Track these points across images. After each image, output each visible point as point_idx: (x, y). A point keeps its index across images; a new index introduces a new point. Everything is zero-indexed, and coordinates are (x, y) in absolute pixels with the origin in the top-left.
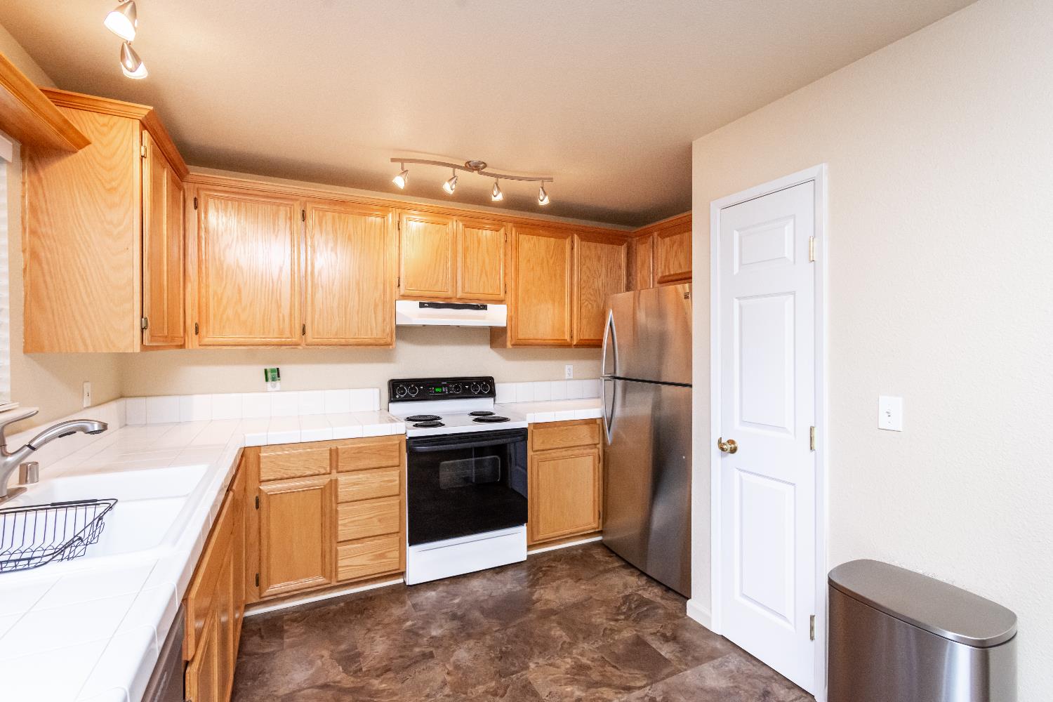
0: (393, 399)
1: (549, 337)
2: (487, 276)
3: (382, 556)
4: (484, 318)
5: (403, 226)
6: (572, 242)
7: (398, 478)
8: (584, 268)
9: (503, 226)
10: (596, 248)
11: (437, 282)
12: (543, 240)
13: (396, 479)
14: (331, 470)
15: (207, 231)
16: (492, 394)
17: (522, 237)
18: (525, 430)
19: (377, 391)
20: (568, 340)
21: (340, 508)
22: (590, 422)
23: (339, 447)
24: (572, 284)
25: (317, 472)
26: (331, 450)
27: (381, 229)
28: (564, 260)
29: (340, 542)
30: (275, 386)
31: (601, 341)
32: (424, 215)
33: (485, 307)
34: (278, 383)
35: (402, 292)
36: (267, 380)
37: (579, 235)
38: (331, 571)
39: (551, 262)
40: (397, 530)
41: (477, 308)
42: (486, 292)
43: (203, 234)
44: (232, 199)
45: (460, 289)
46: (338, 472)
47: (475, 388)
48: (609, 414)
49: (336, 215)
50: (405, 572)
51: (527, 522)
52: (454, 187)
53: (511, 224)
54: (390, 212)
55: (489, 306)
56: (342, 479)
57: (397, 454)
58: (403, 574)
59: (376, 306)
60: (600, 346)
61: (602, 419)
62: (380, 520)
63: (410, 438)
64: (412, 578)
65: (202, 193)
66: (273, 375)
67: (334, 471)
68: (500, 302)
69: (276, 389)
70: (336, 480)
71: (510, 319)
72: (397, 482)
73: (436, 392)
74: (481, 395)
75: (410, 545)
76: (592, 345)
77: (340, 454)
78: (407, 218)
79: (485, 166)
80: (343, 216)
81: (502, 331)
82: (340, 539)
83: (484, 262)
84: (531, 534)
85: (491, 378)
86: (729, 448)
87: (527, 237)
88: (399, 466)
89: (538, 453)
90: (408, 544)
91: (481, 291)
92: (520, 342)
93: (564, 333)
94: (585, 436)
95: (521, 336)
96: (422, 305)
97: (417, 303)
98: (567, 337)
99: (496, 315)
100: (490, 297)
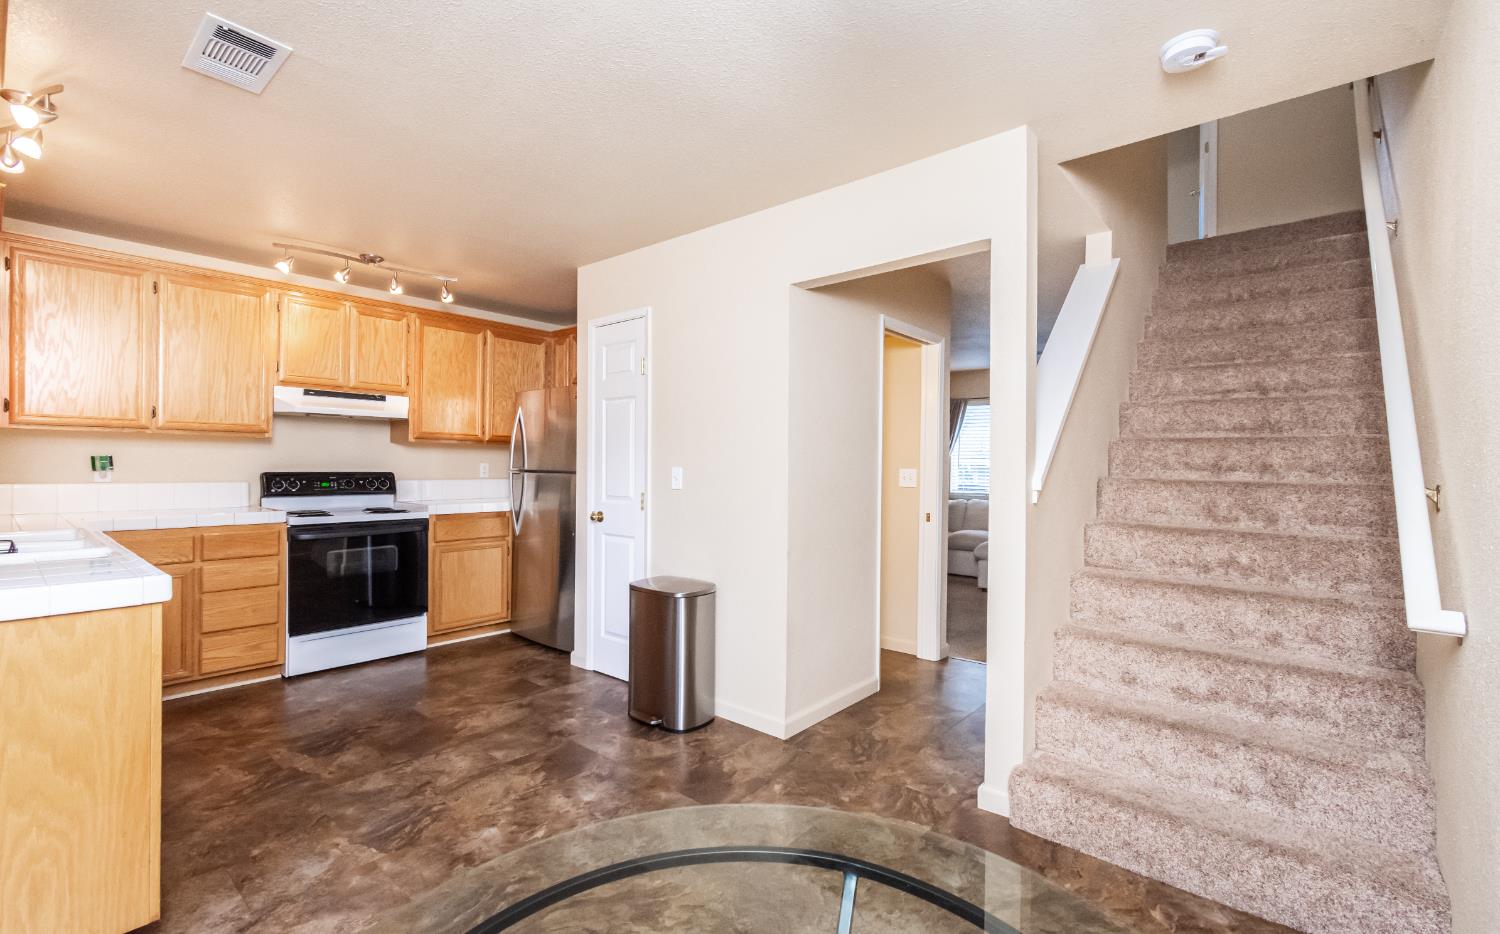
0: (267, 492)
1: (458, 432)
2: (385, 366)
3: (257, 647)
4: (382, 409)
5: (284, 308)
6: (485, 339)
7: (276, 568)
8: (498, 365)
9: (404, 316)
10: (511, 345)
11: (326, 368)
12: (452, 334)
13: (277, 568)
14: (194, 558)
15: (22, 295)
16: (392, 490)
17: (426, 328)
18: (427, 520)
19: (245, 486)
20: (480, 435)
21: (205, 598)
22: (500, 515)
23: (205, 535)
24: (484, 378)
25: (176, 560)
26: (194, 538)
27: (255, 311)
28: (475, 355)
29: (206, 633)
30: (105, 476)
31: (510, 437)
32: (312, 299)
33: (382, 398)
34: (109, 473)
35: (282, 377)
36: (94, 468)
37: (493, 332)
38: (193, 664)
39: (461, 356)
40: (274, 620)
41: (374, 398)
42: (384, 382)
43: (16, 299)
44: (58, 263)
45: (352, 378)
46: (203, 561)
47: (371, 484)
48: (517, 508)
49: (198, 290)
50: (284, 664)
51: (427, 611)
52: (347, 277)
53: (414, 315)
54: (266, 292)
55: (388, 397)
56: (208, 567)
57: (276, 543)
58: (282, 666)
59: (248, 390)
60: (509, 442)
61: (511, 512)
62: (254, 611)
63: (293, 526)
64: (291, 670)
65: (17, 253)
66: (102, 464)
67: (198, 560)
68: (402, 393)
69: (107, 480)
70: (201, 570)
71: (411, 411)
72: (276, 571)
73: (321, 487)
74: (378, 491)
75: (290, 636)
76: (500, 442)
77: (206, 542)
78: (289, 300)
79: (382, 260)
80: (207, 292)
81: (405, 422)
82: (205, 630)
83: (382, 352)
84: (431, 624)
85: (391, 474)
86: (599, 518)
87: (433, 329)
88: (277, 555)
89: (441, 544)
90: (287, 635)
91: (379, 382)
92: (424, 436)
93: (475, 428)
94: (493, 528)
95: (424, 430)
96: (307, 392)
97: (301, 390)
98: (478, 432)
99: (396, 407)
100: (391, 388)
